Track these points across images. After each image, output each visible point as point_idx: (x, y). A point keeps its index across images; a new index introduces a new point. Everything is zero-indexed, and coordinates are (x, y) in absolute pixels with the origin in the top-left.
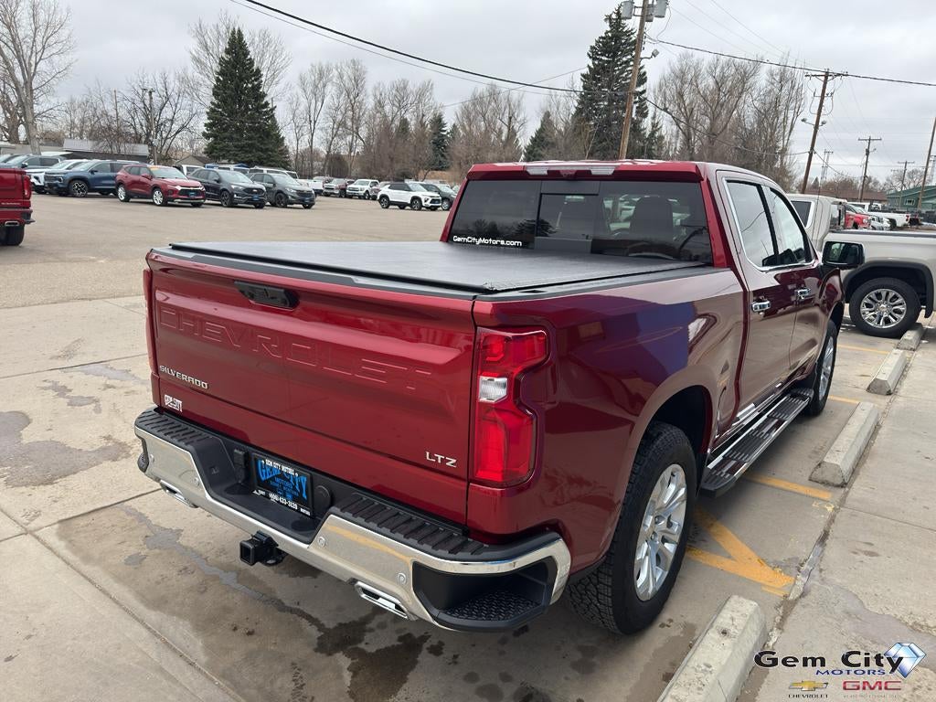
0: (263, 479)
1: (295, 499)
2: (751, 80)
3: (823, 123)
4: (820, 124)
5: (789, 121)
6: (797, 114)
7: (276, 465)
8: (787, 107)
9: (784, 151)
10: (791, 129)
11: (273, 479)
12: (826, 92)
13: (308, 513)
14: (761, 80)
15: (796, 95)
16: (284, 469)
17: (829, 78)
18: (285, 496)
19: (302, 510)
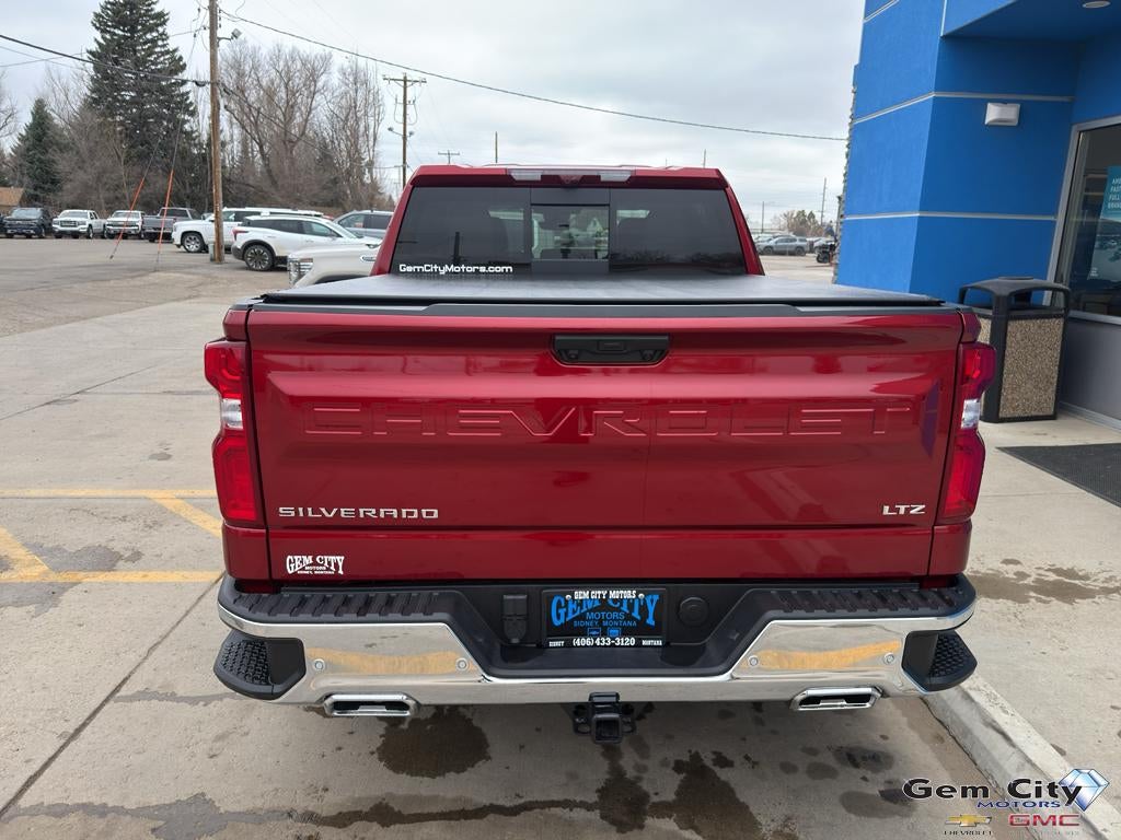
0: (557, 623)
1: (625, 633)
2: (323, 78)
3: (411, 134)
4: (408, 134)
5: (371, 131)
6: (378, 122)
7: (597, 594)
8: (366, 114)
9: (371, 164)
10: (375, 139)
11: (582, 617)
12: (408, 99)
13: (659, 643)
14: (333, 79)
15: (374, 102)
16: (614, 594)
17: (408, 83)
18: (604, 634)
19: (644, 643)
